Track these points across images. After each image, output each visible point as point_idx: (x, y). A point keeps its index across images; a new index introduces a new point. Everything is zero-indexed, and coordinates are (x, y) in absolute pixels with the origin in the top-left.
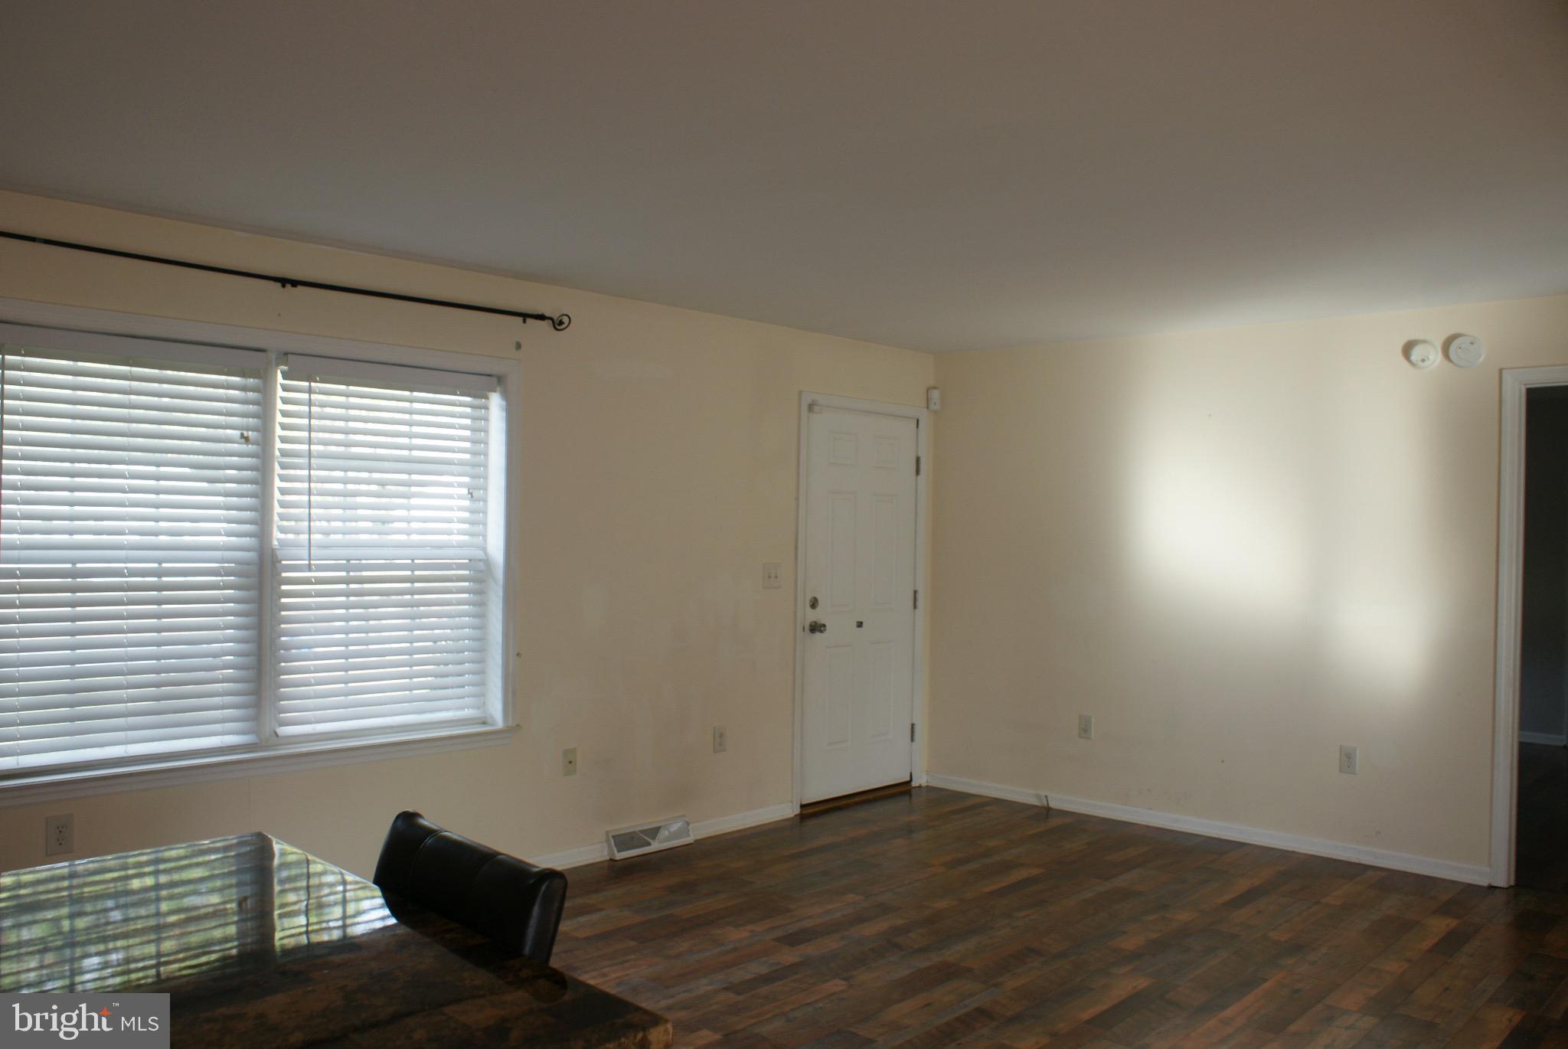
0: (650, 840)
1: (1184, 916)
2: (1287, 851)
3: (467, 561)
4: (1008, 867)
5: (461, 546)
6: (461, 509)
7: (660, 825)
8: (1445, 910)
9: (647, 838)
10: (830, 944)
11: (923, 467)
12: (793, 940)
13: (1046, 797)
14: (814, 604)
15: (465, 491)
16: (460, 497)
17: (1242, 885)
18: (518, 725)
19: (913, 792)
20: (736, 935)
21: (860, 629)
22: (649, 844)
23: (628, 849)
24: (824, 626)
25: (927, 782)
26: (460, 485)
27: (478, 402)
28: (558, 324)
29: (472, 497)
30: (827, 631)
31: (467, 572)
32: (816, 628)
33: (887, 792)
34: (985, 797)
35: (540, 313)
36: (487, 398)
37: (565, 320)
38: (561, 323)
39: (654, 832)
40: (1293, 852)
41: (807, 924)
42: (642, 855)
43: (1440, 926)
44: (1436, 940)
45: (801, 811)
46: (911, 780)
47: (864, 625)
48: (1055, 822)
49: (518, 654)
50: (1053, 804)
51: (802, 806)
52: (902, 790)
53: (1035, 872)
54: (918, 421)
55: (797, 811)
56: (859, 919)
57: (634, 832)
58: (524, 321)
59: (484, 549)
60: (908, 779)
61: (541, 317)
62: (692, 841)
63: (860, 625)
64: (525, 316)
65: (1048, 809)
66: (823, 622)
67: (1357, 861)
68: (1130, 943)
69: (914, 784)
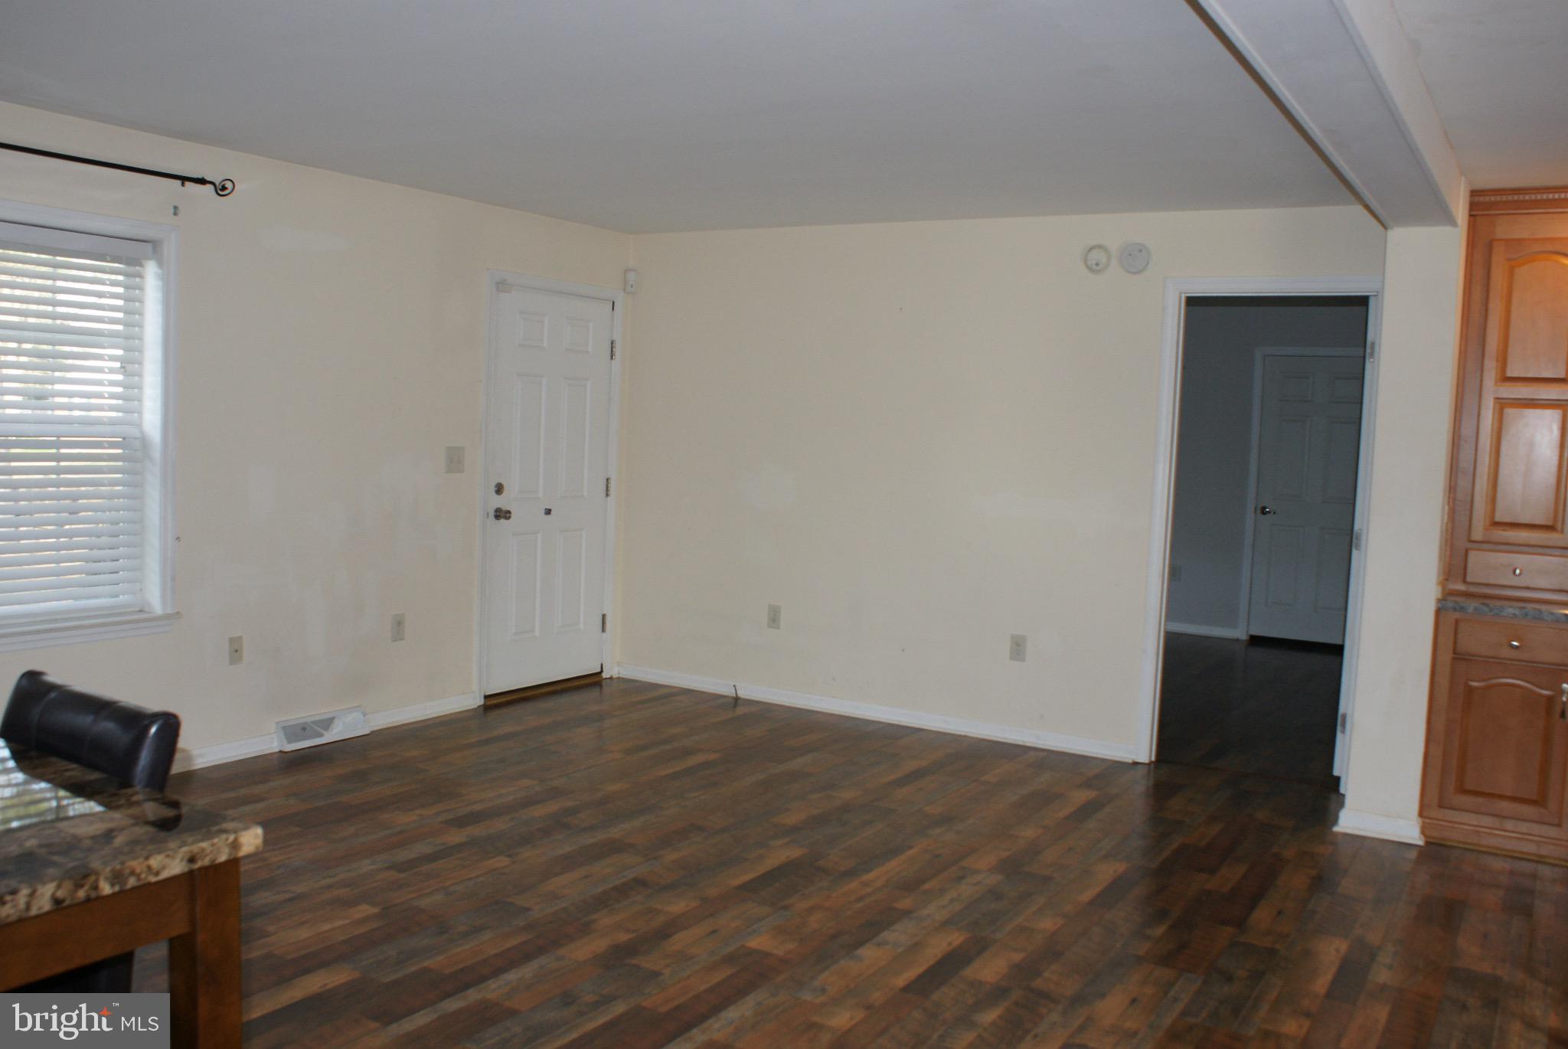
0: (322, 731)
1: (847, 795)
2: (960, 736)
3: (120, 439)
4: (687, 752)
5: (113, 422)
6: (112, 383)
7: (334, 715)
8: (1087, 784)
9: (319, 729)
10: (500, 825)
11: (618, 351)
12: (460, 822)
13: (734, 686)
14: (499, 489)
15: (118, 365)
16: (112, 371)
17: (910, 766)
18: (178, 613)
19: (604, 683)
20: (406, 819)
21: (549, 516)
22: (321, 735)
23: (300, 740)
24: (509, 512)
25: (619, 673)
26: (113, 358)
27: (131, 269)
28: (221, 190)
29: (125, 371)
30: (512, 518)
31: (120, 451)
32: (501, 514)
33: (576, 683)
34: (675, 687)
35: (200, 177)
36: (141, 265)
37: (229, 185)
38: (224, 188)
39: (327, 723)
40: (965, 736)
41: (477, 807)
42: (314, 747)
43: (1081, 797)
44: (1072, 810)
45: (485, 702)
46: (602, 671)
47: (552, 512)
48: (740, 711)
49: (178, 538)
50: (742, 694)
51: (486, 697)
52: (592, 681)
53: (713, 756)
54: (613, 303)
55: (481, 702)
56: (528, 803)
57: (306, 723)
58: (183, 185)
59: (139, 426)
60: (599, 670)
61: (202, 181)
62: (368, 732)
63: (548, 512)
64: (184, 179)
65: (737, 699)
66: (508, 509)
67: (1021, 743)
68: (791, 819)
69: (605, 675)
